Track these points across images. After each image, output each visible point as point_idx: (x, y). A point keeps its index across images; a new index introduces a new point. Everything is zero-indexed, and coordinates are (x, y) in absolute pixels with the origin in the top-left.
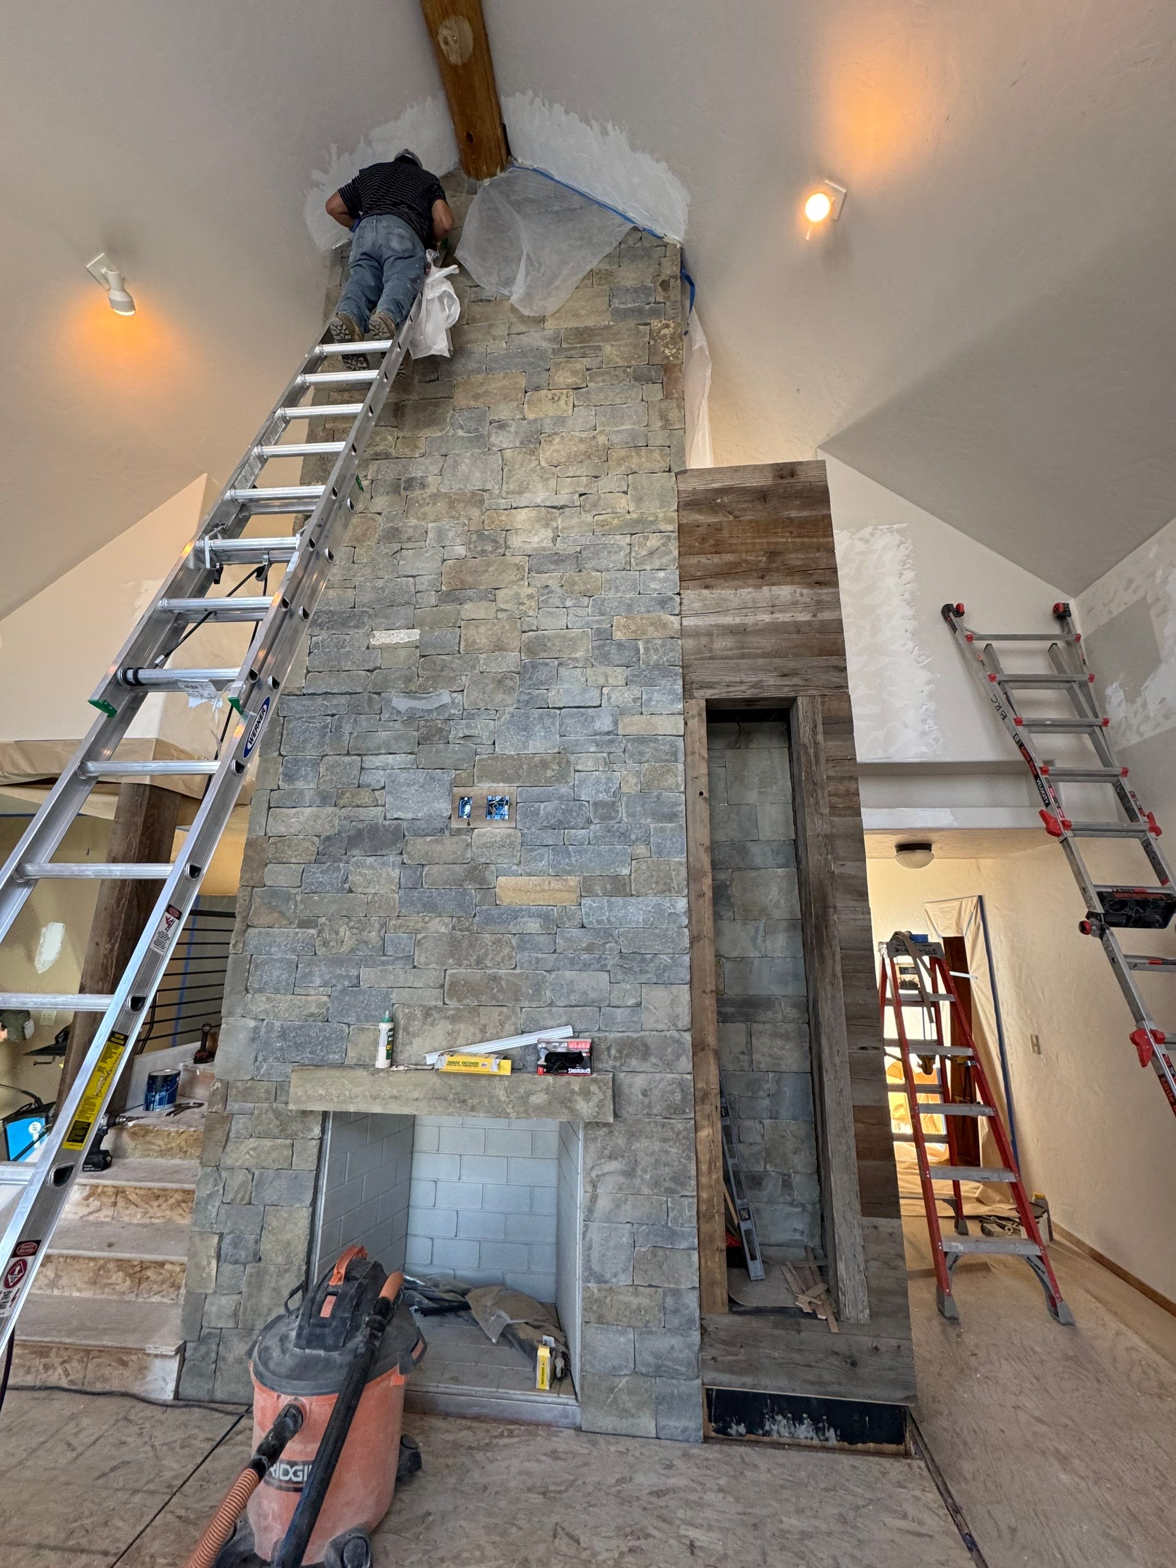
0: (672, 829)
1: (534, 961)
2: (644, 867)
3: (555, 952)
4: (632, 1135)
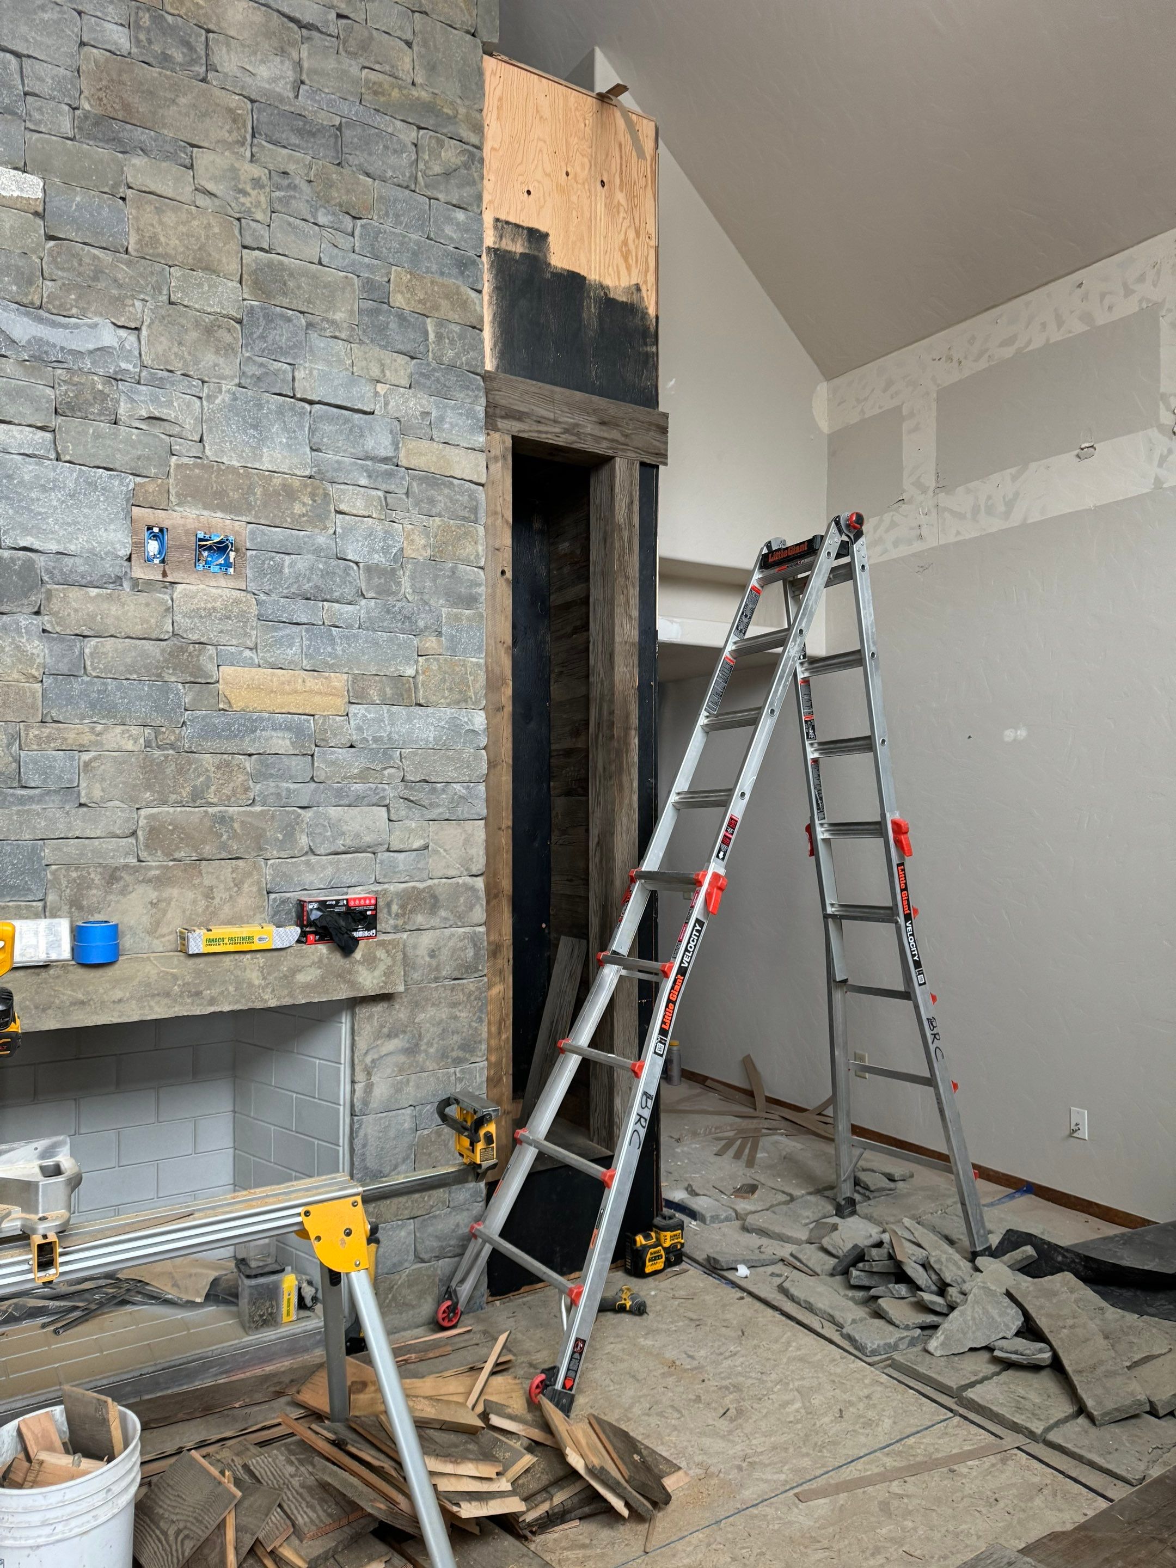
0: (469, 618)
1: (284, 794)
2: (435, 667)
3: (313, 781)
4: (418, 1006)
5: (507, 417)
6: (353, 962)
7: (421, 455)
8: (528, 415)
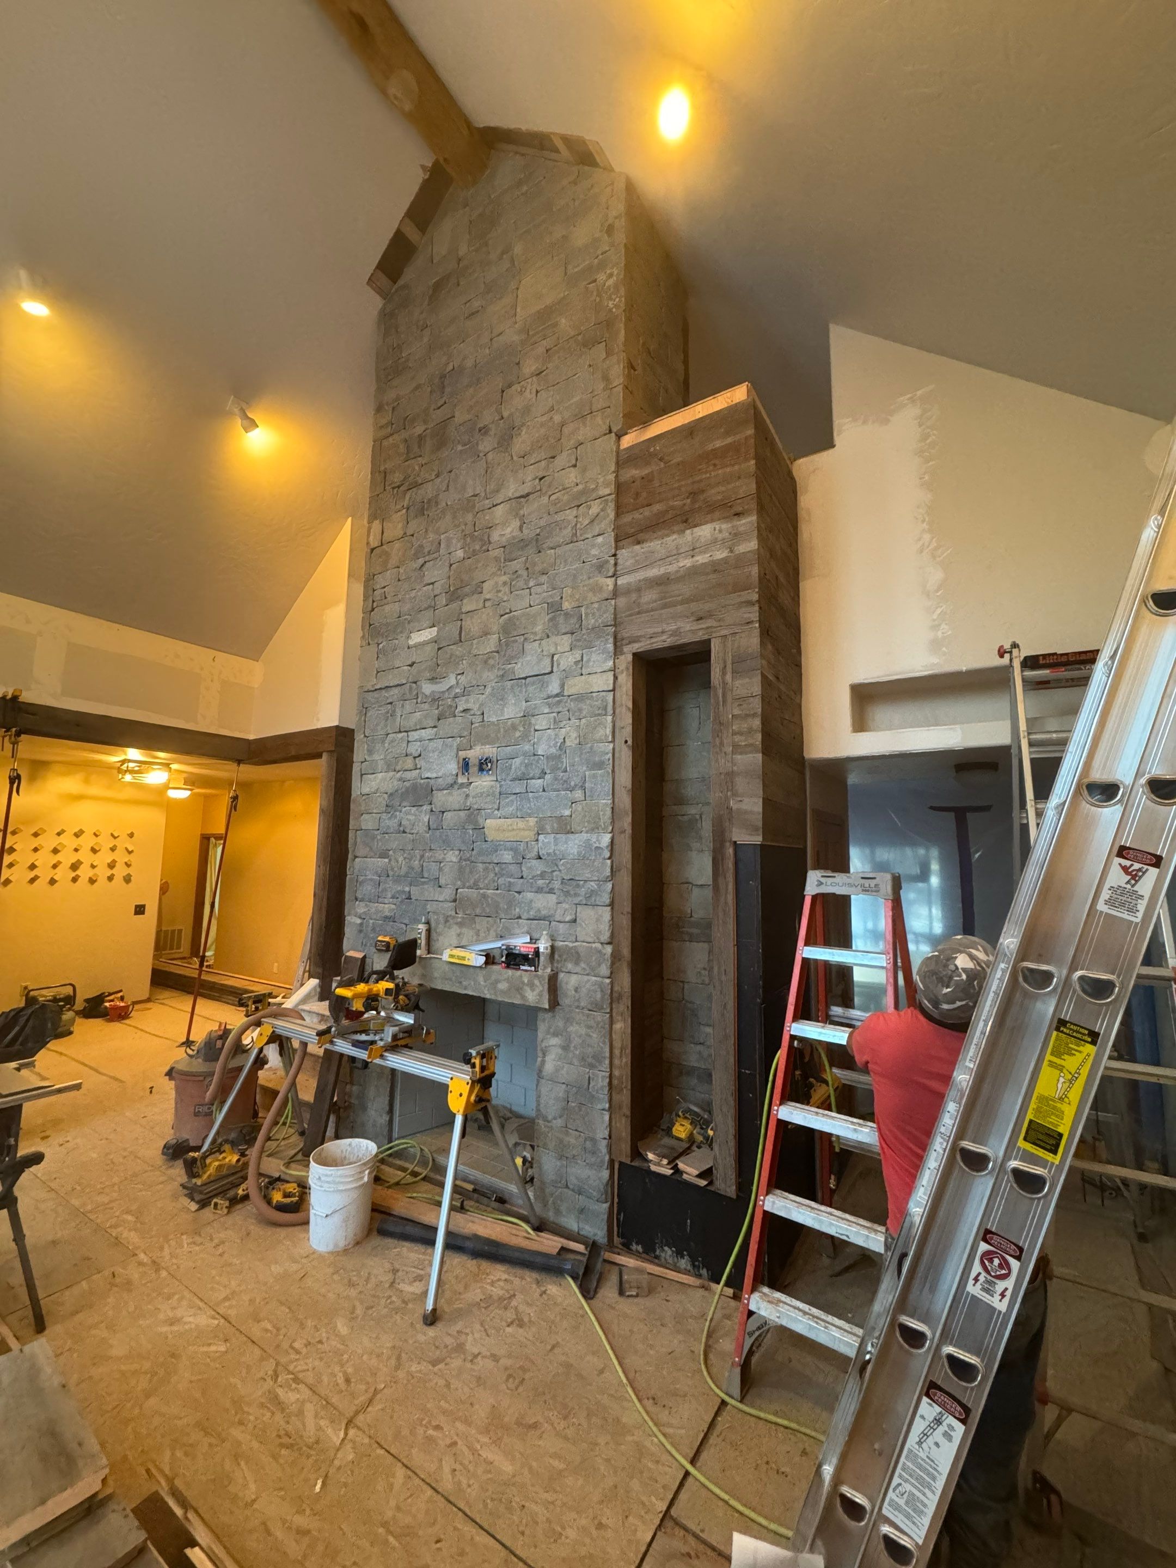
0: (602, 776)
1: (508, 885)
2: (580, 809)
3: (522, 877)
4: (568, 1021)
5: (630, 643)
6: (523, 983)
7: (576, 686)
8: (644, 636)
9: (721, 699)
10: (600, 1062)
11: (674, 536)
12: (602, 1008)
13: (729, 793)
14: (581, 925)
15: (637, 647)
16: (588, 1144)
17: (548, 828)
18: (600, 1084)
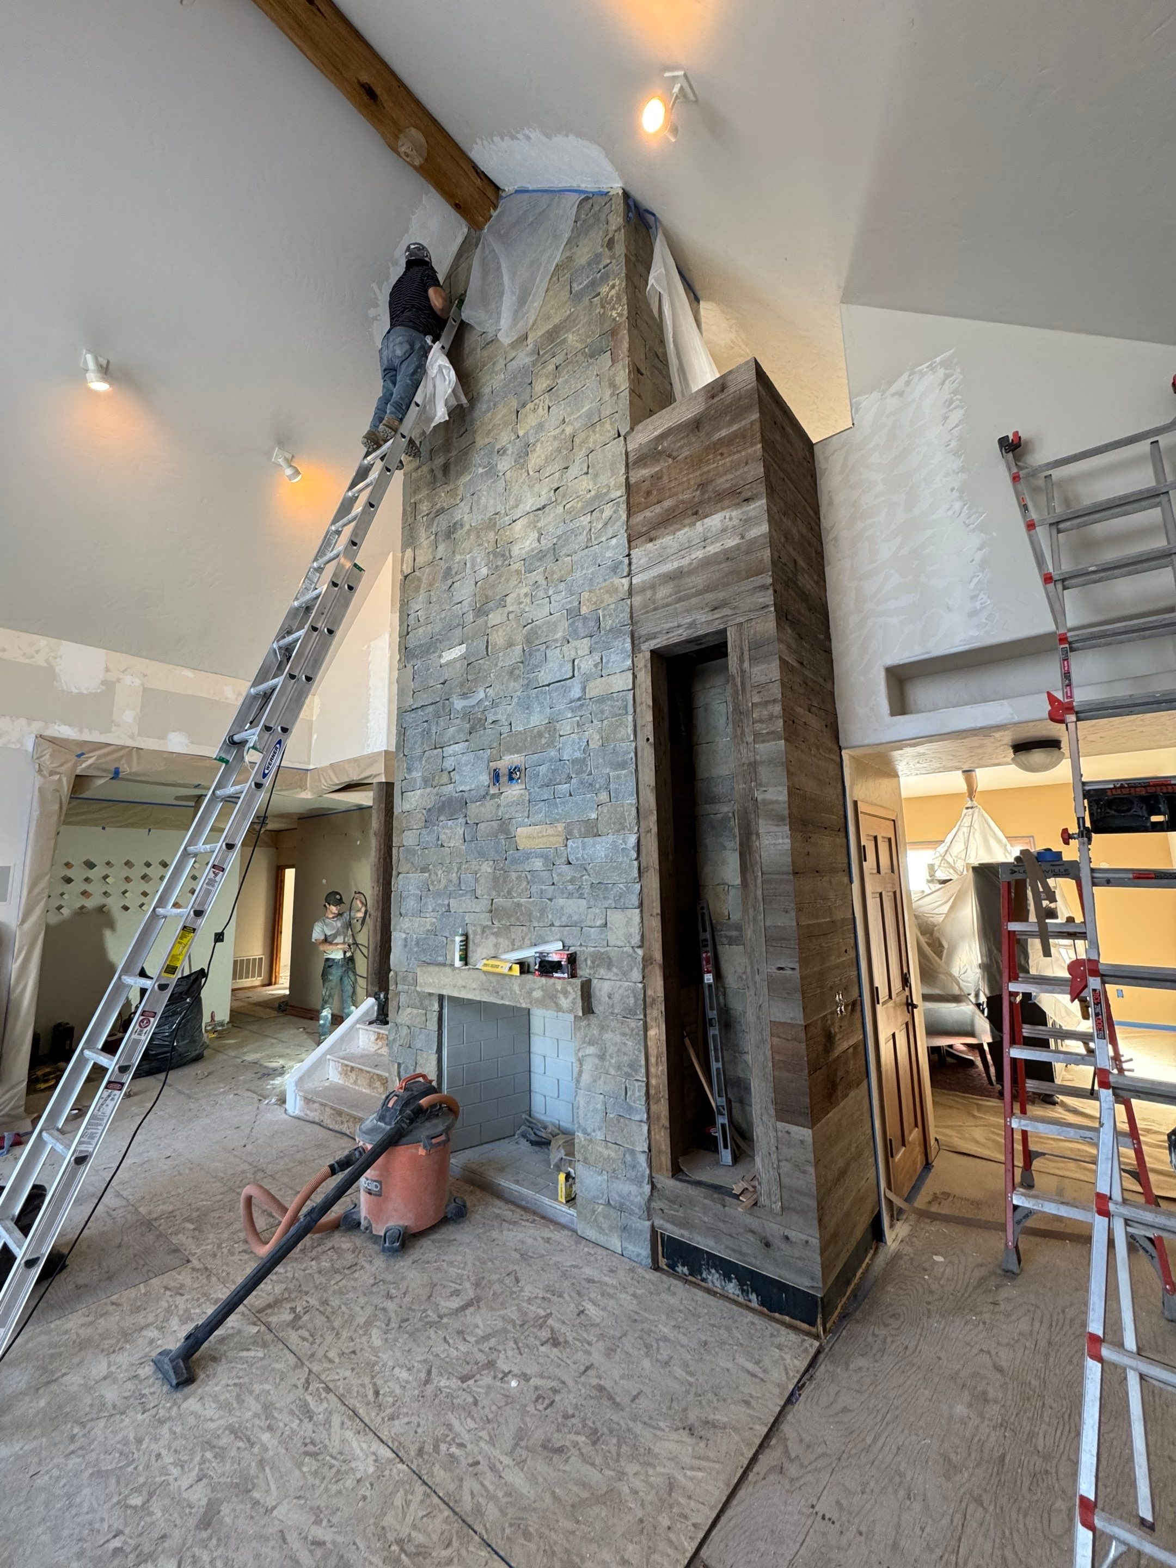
0: (625, 776)
1: (541, 892)
2: (606, 811)
3: (553, 884)
4: (602, 1028)
5: (647, 640)
6: (557, 991)
7: (596, 688)
8: (660, 632)
9: (740, 688)
10: (636, 1071)
11: (686, 529)
12: (636, 1014)
13: (753, 784)
14: (611, 929)
15: (654, 644)
16: (628, 1158)
17: (576, 832)
18: (637, 1094)
